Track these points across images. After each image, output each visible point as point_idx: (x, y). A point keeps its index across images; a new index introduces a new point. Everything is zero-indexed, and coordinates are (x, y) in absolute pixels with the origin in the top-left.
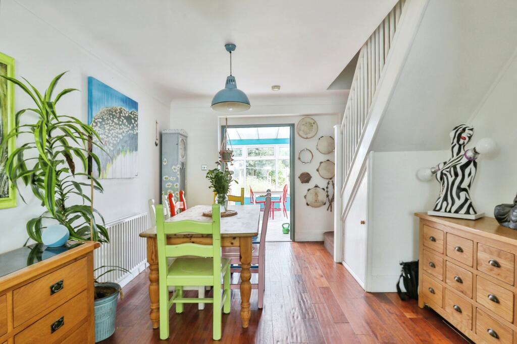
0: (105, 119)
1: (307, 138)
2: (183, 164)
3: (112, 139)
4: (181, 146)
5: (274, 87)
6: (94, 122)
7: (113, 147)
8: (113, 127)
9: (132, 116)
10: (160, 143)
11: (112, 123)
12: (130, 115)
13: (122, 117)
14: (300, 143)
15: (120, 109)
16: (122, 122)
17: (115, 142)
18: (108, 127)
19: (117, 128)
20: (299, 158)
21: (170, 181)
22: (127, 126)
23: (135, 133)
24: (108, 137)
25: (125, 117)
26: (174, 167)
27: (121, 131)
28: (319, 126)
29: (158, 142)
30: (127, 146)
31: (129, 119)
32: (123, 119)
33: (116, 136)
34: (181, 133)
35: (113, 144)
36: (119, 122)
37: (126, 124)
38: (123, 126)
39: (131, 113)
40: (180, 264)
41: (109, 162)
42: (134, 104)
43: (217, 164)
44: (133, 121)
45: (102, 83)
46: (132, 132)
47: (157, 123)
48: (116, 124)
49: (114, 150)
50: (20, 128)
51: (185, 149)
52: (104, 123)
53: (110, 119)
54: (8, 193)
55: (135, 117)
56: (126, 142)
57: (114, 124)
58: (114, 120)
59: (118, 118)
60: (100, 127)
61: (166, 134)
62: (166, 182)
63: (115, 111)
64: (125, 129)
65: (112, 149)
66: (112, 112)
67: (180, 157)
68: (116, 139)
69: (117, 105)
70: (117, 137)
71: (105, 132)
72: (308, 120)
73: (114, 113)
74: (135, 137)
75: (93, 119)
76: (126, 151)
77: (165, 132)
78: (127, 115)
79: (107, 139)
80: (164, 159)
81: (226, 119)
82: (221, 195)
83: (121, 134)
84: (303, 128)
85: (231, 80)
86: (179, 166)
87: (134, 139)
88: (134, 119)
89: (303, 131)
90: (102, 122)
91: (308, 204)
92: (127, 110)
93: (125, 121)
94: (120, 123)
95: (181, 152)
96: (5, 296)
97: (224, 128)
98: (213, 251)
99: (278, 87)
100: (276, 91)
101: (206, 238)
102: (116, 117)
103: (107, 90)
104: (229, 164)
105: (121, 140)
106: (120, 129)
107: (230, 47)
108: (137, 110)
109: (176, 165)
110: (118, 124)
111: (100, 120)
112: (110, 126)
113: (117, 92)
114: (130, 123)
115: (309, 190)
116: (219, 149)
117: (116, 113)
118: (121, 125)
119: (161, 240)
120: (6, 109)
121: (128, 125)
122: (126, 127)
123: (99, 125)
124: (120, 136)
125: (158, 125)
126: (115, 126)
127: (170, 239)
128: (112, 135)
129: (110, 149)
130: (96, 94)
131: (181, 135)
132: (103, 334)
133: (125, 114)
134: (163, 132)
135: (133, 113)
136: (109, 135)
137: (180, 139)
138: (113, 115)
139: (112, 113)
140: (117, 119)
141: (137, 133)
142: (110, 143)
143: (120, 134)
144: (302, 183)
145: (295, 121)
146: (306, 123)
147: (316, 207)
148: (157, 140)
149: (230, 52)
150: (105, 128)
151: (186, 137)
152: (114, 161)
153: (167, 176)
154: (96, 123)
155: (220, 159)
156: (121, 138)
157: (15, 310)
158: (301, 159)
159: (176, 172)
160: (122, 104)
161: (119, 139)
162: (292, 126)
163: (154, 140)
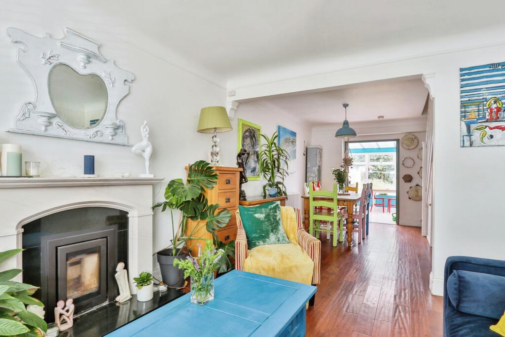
1: (409, 149)
2: (320, 167)
4: (318, 155)
5: (379, 117)
10: (306, 154)
15: (289, 138)
16: (290, 144)
19: (288, 148)
20: (403, 164)
21: (311, 176)
26: (314, 168)
28: (419, 139)
31: (292, 142)
32: (290, 142)
34: (318, 147)
40: (319, 210)
42: (295, 134)
45: (283, 127)
46: (294, 149)
47: (305, 142)
51: (321, 157)
55: (295, 141)
56: (291, 154)
58: (287, 144)
59: (288, 142)
61: (310, 148)
62: (309, 177)
66: (286, 140)
67: (318, 162)
69: (288, 136)
72: (410, 136)
74: (295, 151)
76: (292, 158)
78: (292, 140)
80: (309, 164)
83: (290, 151)
84: (405, 142)
85: (346, 123)
86: (317, 168)
87: (294, 153)
89: (406, 144)
91: (410, 198)
95: (318, 159)
97: (346, 143)
98: (333, 205)
99: (382, 117)
100: (381, 119)
101: (331, 200)
104: (350, 167)
108: (296, 137)
113: (288, 130)
114: (293, 144)
115: (411, 188)
116: (343, 157)
117: (288, 140)
118: (289, 146)
119: (311, 199)
122: (291, 147)
125: (305, 144)
127: (314, 199)
130: (281, 133)
131: (319, 148)
134: (308, 147)
135: (294, 139)
137: (318, 151)
141: (296, 149)
144: (405, 182)
145: (400, 137)
146: (409, 139)
147: (416, 201)
148: (305, 152)
149: (345, 108)
151: (321, 150)
153: (310, 174)
155: (343, 164)
158: (405, 165)
159: (315, 171)
160: (290, 135)
162: (398, 140)
163: (303, 152)
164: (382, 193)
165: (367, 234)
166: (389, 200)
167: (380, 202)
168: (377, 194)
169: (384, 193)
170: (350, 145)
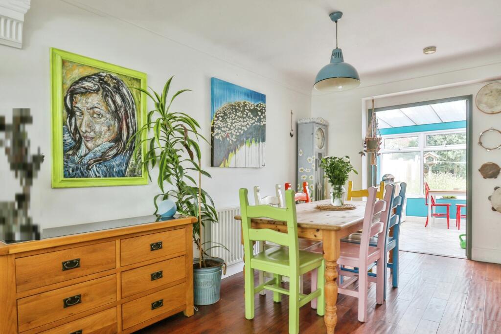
0: (227, 113)
1: (493, 113)
2: (321, 155)
3: (234, 131)
4: (317, 136)
5: (426, 49)
6: (216, 116)
7: (236, 138)
8: (236, 120)
9: (258, 108)
10: (296, 133)
11: (235, 117)
12: (256, 107)
13: (246, 111)
14: (482, 122)
15: (244, 103)
16: (247, 114)
17: (238, 134)
18: (231, 121)
19: (240, 121)
20: (480, 143)
21: (305, 173)
22: (252, 118)
23: (262, 125)
24: (230, 129)
25: (250, 110)
26: (309, 158)
27: (246, 123)
29: (294, 133)
30: (252, 138)
31: (254, 111)
32: (248, 112)
33: (239, 128)
34: (317, 121)
35: (236, 135)
36: (242, 116)
37: (252, 116)
38: (247, 118)
39: (257, 106)
41: (232, 152)
42: (261, 97)
43: (361, 154)
44: (259, 113)
45: (224, 81)
46: (258, 124)
47: (292, 113)
48: (239, 117)
49: (237, 141)
50: (152, 124)
51: (325, 138)
52: (226, 117)
53: (233, 113)
54: (141, 174)
55: (262, 109)
56: (250, 134)
57: (237, 117)
58: (238, 114)
59: (242, 111)
60: (221, 121)
61: (302, 123)
62: (301, 174)
63: (239, 106)
64: (250, 122)
65: (235, 140)
66: (235, 106)
67: (316, 147)
68: (240, 131)
69: (240, 99)
70: (241, 129)
71: (228, 125)
72: (494, 87)
73: (237, 107)
74: (262, 129)
75: (215, 115)
76: (251, 142)
77: (301, 121)
78: (252, 108)
79: (230, 132)
80: (300, 151)
81: (373, 100)
82: (337, 186)
83: (246, 126)
84: (485, 99)
85: (337, 54)
86: (314, 157)
87: (260, 130)
88: (260, 111)
89: (486, 103)
90: (224, 116)
91: (494, 209)
92: (252, 103)
93: (250, 113)
94: (244, 116)
95: (318, 142)
96: (114, 242)
97: (371, 113)
99: (433, 48)
100: (431, 55)
102: (240, 111)
103: (229, 87)
105: (245, 132)
106: (244, 121)
107: (336, 16)
108: (265, 103)
109: (311, 156)
110: (242, 117)
111: (222, 115)
112: (232, 119)
113: (241, 87)
114: (256, 115)
115: (496, 188)
116: (364, 135)
117: (239, 107)
118: (245, 118)
119: (245, 223)
120: (140, 112)
121: (254, 118)
122: (251, 120)
123: (221, 119)
124: (244, 128)
125: (293, 116)
126: (238, 119)
128: (235, 127)
129: (232, 141)
130: (218, 91)
132: (206, 299)
133: (250, 107)
134: (299, 122)
135: (259, 106)
136: (232, 128)
137: (317, 128)
138: (236, 110)
139: (234, 108)
140: (240, 113)
141: (265, 125)
142: (232, 135)
143: (244, 126)
144: (485, 178)
145: (474, 91)
146: (491, 92)
148: (292, 130)
149: (336, 22)
150: (227, 121)
151: (326, 126)
152: (237, 151)
153: (302, 168)
154: (218, 118)
155: (366, 149)
156: (246, 129)
157: (122, 254)
158: (483, 144)
159: (311, 164)
160: (246, 98)
161: (242, 131)
162: (469, 98)
163: (289, 131)
164: (446, 195)
165: (394, 288)
166: (459, 208)
167: (443, 210)
168: (438, 197)
169: (450, 195)
170: (379, 115)
